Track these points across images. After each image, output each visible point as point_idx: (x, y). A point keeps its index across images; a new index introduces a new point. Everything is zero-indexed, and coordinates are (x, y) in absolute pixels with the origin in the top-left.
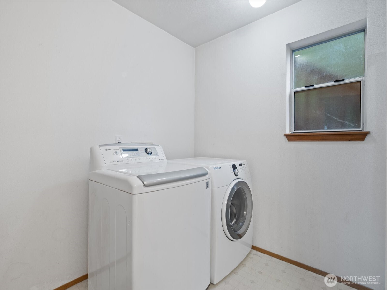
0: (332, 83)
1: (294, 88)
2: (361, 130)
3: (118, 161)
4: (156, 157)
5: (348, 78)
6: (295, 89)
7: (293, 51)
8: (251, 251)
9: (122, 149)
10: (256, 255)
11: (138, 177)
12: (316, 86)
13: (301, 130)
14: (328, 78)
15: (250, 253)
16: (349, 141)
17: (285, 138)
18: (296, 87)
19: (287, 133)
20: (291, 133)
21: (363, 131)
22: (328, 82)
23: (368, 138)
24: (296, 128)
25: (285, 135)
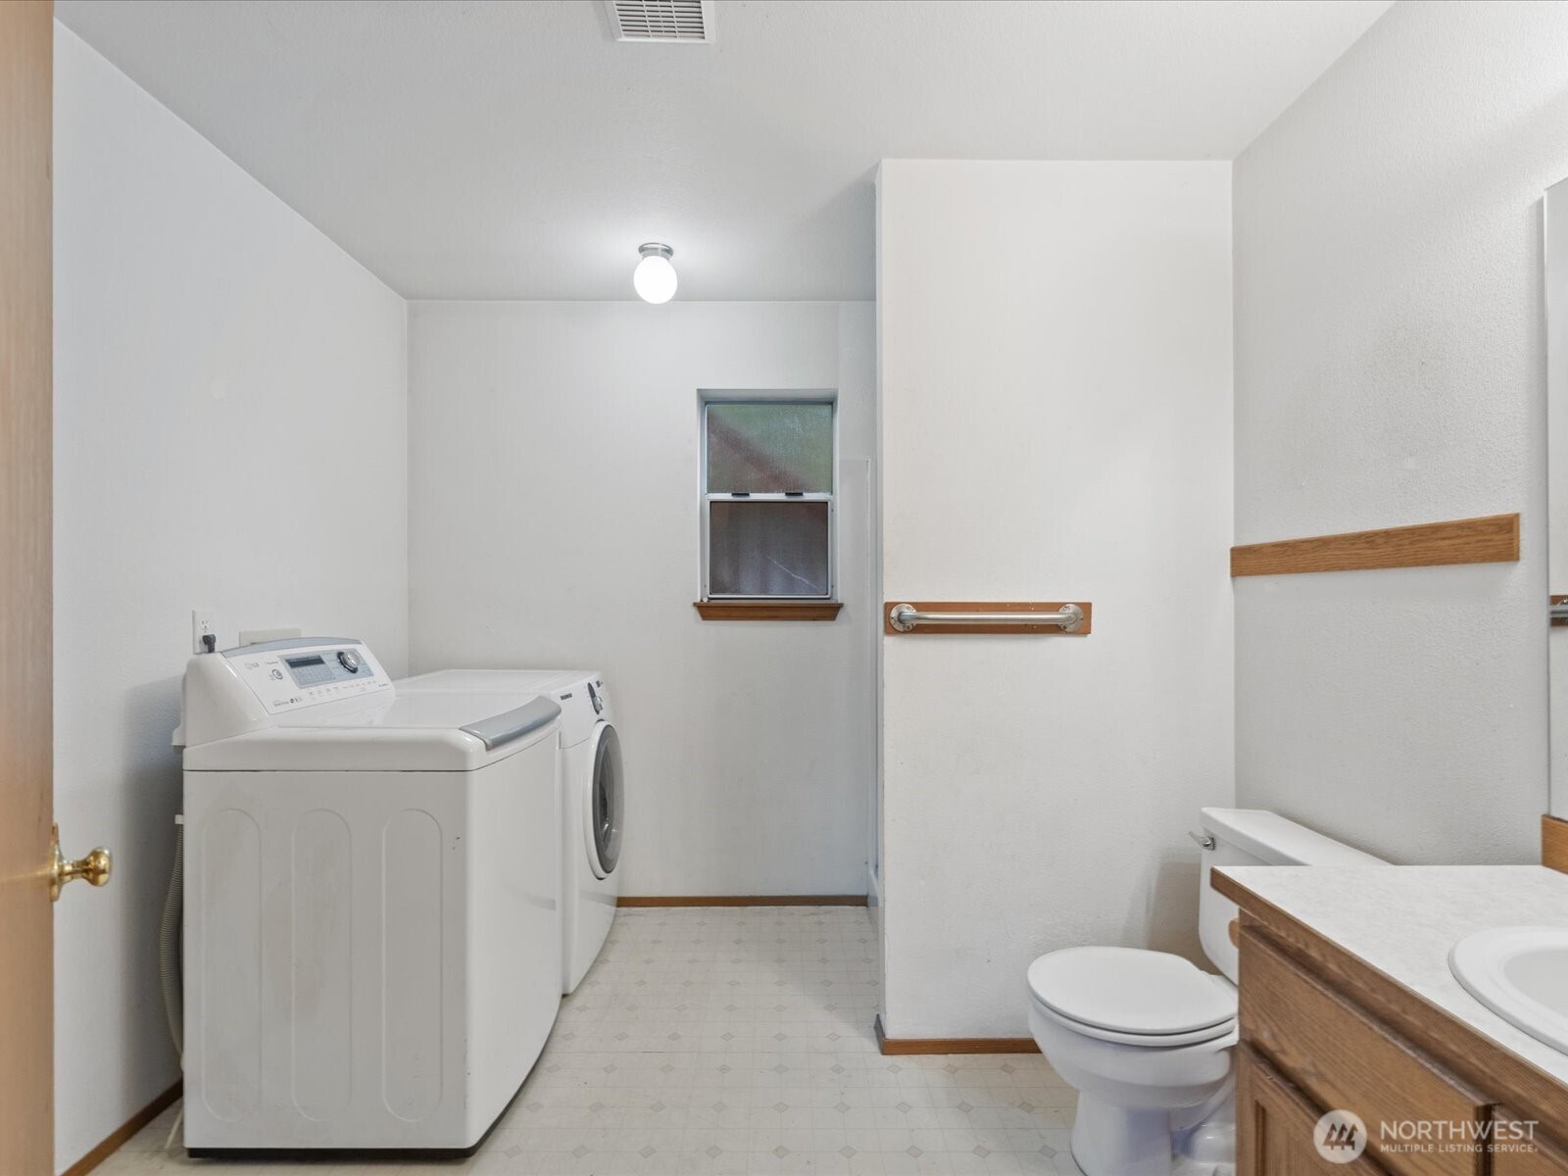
0: (780, 496)
1: (709, 492)
2: (828, 599)
3: (292, 701)
4: (370, 679)
5: (809, 491)
6: (711, 494)
7: (707, 403)
8: (616, 911)
9: (287, 661)
10: (630, 915)
11: (460, 729)
12: (754, 496)
13: (724, 592)
14: (774, 482)
15: (615, 916)
16: (814, 620)
17: (694, 613)
18: (711, 489)
19: (698, 600)
20: (705, 600)
21: (833, 602)
22: (773, 492)
23: (841, 615)
24: (716, 585)
25: (695, 604)
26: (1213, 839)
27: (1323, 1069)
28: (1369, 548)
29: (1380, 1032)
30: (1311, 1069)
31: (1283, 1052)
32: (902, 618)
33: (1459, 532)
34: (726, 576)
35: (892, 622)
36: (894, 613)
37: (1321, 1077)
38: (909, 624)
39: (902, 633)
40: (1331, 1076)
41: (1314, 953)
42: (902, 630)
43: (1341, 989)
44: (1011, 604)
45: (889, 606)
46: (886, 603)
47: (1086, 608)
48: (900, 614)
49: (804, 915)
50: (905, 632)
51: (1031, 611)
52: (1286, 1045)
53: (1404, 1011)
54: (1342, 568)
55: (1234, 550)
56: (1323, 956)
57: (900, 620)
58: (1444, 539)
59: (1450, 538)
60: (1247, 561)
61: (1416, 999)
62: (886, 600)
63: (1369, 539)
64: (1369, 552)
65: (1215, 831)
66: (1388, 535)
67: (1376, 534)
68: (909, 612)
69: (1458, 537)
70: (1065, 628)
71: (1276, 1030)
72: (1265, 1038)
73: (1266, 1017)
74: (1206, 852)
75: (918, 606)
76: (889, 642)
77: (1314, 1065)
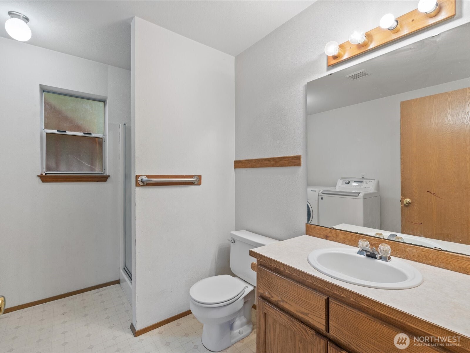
0: (82, 134)
2: (103, 174)
5: (94, 133)
6: (46, 130)
7: (44, 91)
12: (68, 133)
13: (52, 171)
14: (78, 128)
17: (38, 179)
18: (46, 127)
19: (40, 174)
20: (44, 174)
21: (104, 175)
22: (78, 132)
23: (109, 180)
24: (48, 168)
25: (38, 176)
26: (234, 240)
27: (283, 298)
28: (269, 162)
29: (300, 286)
30: (280, 300)
31: (272, 297)
32: (143, 181)
33: (289, 159)
34: (52, 164)
35: (139, 182)
36: (140, 179)
37: (283, 301)
38: (145, 183)
39: (142, 186)
40: (286, 300)
41: (282, 269)
42: (142, 185)
43: (288, 276)
44: (179, 176)
45: (137, 177)
46: (136, 175)
47: (200, 177)
48: (142, 179)
49: (93, 294)
50: (143, 186)
51: (184, 178)
52: (273, 295)
53: (307, 279)
54: (263, 167)
55: (234, 161)
56: (285, 269)
57: (142, 181)
58: (286, 160)
59: (287, 160)
60: (239, 164)
61: (310, 275)
62: (136, 174)
63: (269, 160)
64: (270, 163)
65: (235, 238)
66: (273, 159)
67: (271, 159)
68: (145, 178)
69: (289, 160)
70: (194, 183)
71: (270, 291)
72: (267, 294)
73: (267, 289)
74: (232, 244)
75: (148, 176)
76: (138, 189)
77: (281, 298)
